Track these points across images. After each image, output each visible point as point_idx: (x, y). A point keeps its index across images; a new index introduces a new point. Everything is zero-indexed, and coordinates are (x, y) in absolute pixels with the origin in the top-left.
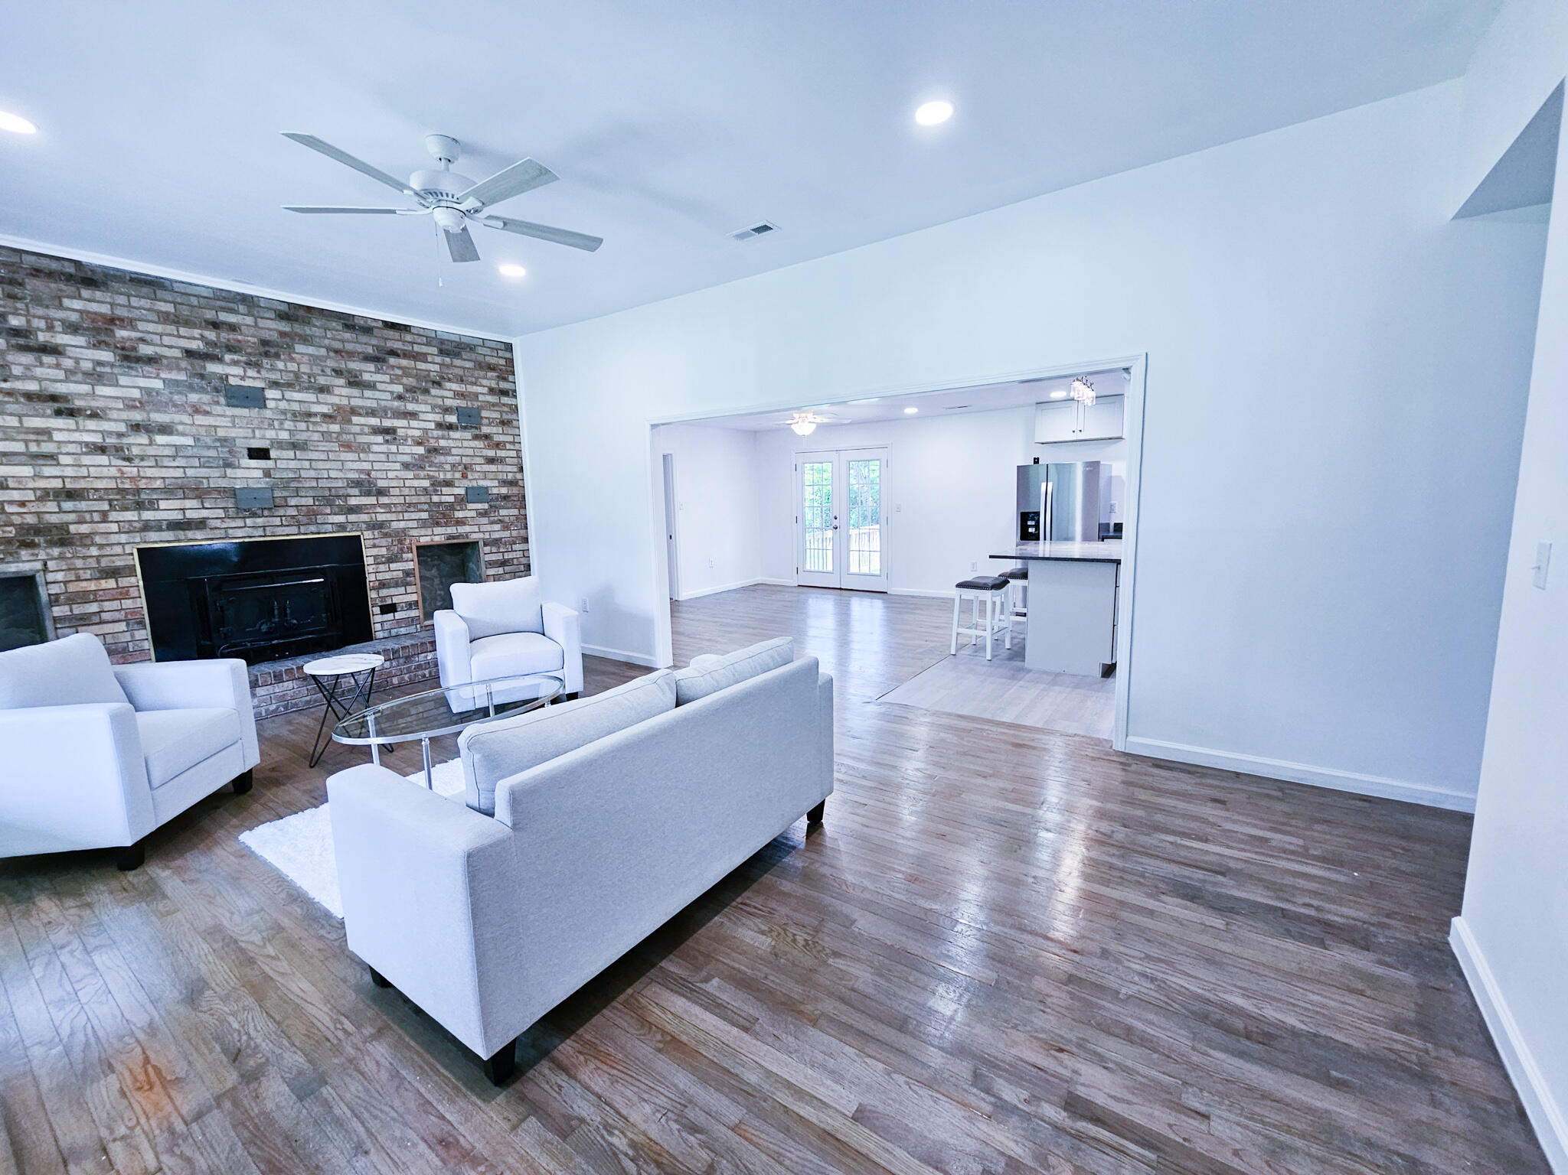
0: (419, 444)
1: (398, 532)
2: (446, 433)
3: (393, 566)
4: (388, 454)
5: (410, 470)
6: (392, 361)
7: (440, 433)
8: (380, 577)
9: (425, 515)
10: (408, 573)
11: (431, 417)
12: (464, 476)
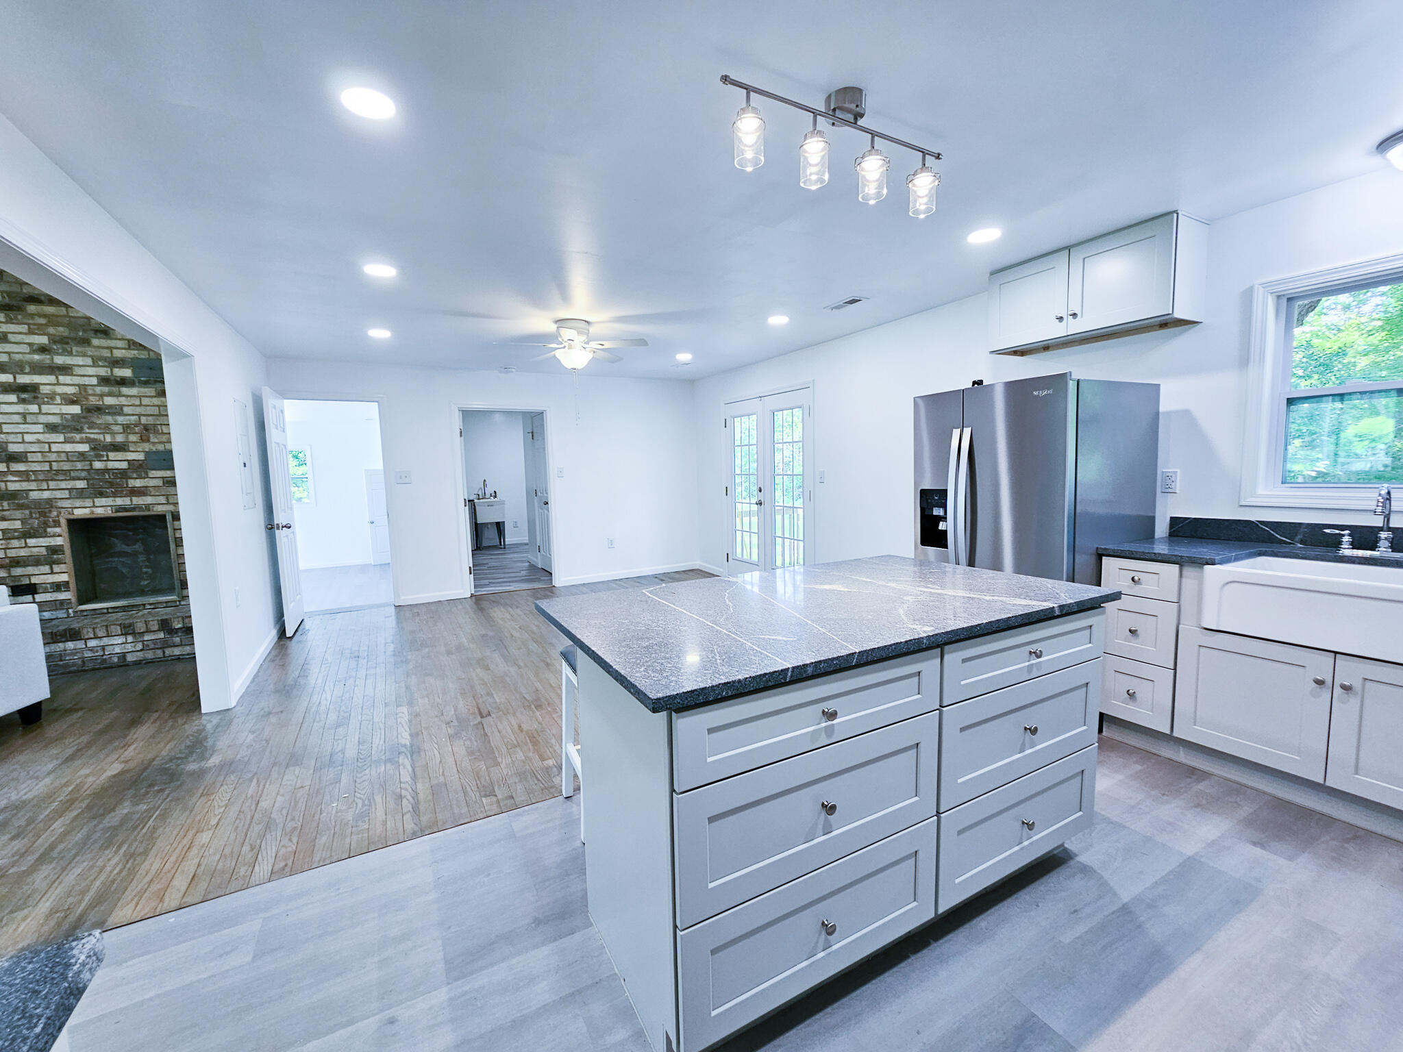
0: (73, 402)
1: (40, 504)
2: (115, 389)
3: (31, 542)
4: (24, 415)
5: (57, 432)
6: (32, 308)
7: (106, 389)
8: (12, 553)
9: (81, 484)
10: (54, 550)
11: (91, 371)
12: (144, 439)
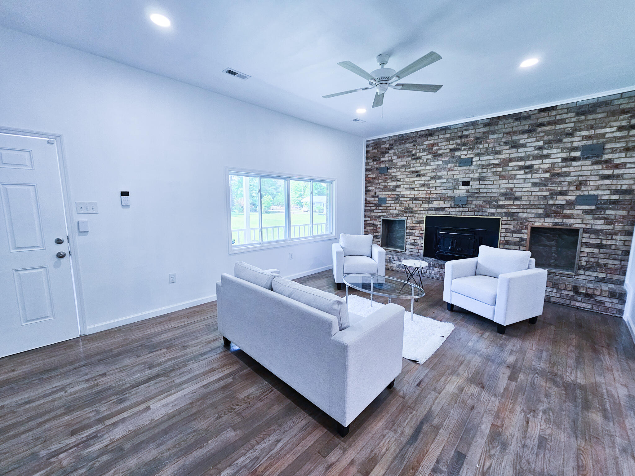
0: (547, 172)
1: (522, 219)
2: (569, 163)
3: (515, 235)
4: (525, 179)
5: (537, 187)
6: (540, 129)
7: (564, 164)
8: (507, 239)
9: (541, 211)
10: (522, 240)
11: (559, 155)
12: (578, 188)
